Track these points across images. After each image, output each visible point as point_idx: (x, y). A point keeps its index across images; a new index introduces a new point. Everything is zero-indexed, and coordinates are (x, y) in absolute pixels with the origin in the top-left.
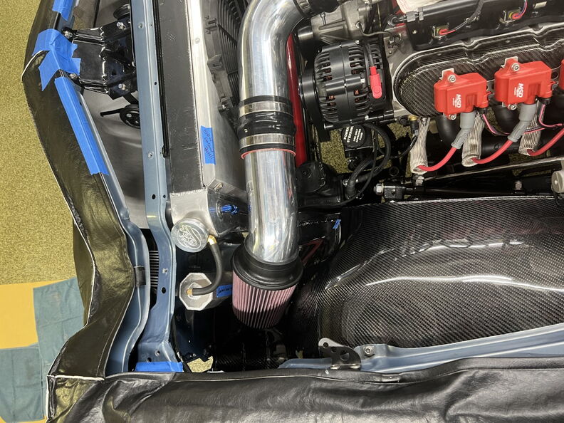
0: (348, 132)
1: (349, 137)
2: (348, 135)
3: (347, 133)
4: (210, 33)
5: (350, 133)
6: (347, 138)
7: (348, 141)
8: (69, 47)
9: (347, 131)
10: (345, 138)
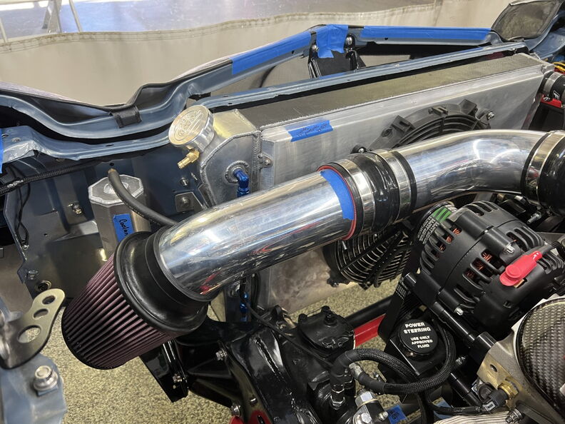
0: (418, 327)
1: (412, 331)
2: (413, 328)
3: (415, 325)
4: (430, 113)
5: (419, 330)
6: (409, 328)
7: (405, 332)
8: (339, 46)
9: (419, 324)
10: (407, 326)
